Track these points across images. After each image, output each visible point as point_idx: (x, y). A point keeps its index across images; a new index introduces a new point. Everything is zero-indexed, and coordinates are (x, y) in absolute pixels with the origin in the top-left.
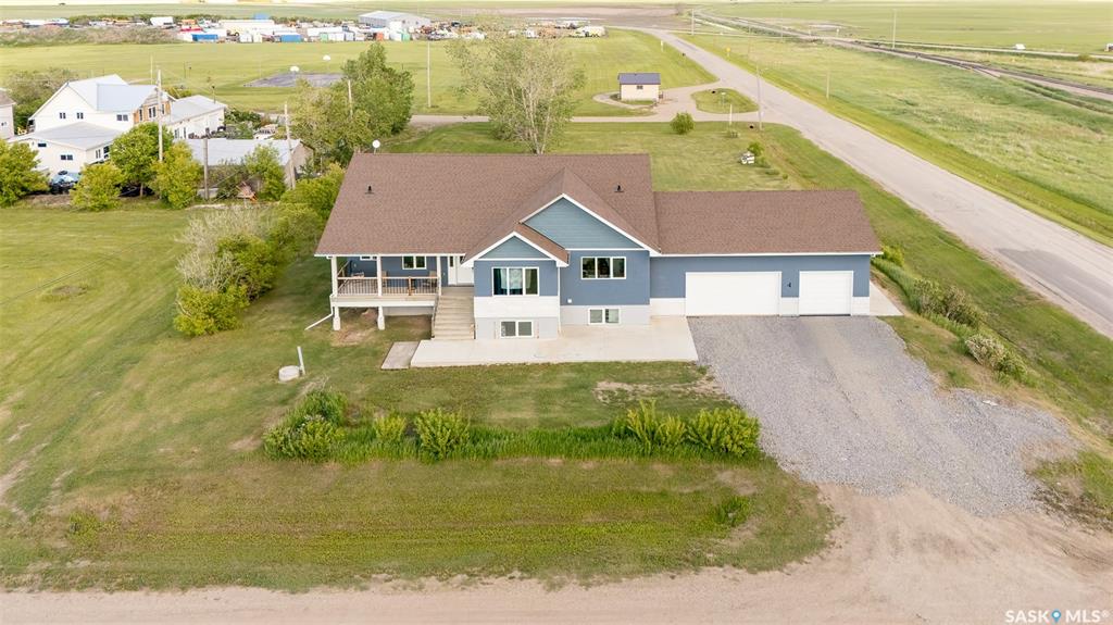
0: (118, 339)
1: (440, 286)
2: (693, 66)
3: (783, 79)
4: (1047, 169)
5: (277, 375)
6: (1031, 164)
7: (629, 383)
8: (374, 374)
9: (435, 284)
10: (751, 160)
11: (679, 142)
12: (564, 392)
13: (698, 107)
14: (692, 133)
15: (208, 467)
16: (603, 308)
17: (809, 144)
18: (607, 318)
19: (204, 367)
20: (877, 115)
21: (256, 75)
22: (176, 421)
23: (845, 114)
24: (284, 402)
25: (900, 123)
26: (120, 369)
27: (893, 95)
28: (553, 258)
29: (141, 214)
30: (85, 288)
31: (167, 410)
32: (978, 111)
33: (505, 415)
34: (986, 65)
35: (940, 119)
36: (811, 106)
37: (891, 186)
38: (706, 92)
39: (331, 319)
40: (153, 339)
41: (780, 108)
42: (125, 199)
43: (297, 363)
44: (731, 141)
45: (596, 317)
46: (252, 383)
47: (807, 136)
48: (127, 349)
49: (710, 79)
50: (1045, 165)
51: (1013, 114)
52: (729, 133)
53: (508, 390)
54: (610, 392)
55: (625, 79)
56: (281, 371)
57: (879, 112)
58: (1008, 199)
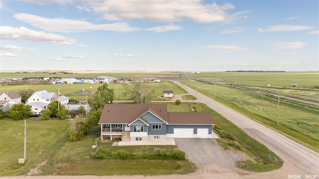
0: (58, 142)
1: (123, 131)
2: (182, 89)
3: (205, 93)
4: (263, 113)
5: (92, 147)
6: (260, 112)
7: (161, 148)
8: (111, 147)
9: (122, 131)
10: (193, 110)
11: (177, 106)
12: (148, 150)
13: (182, 99)
14: (180, 104)
15: (81, 160)
16: (157, 135)
17: (208, 107)
18: (157, 138)
19: (76, 146)
20: (226, 101)
21: (73, 92)
22: (74, 154)
23: (218, 101)
24: (94, 151)
25: (231, 103)
26: (60, 147)
27: (232, 97)
28: (147, 124)
29: (55, 121)
30: (48, 134)
31: (71, 152)
32: (251, 100)
33: (137, 153)
34: (258, 90)
35: (241, 102)
36: (210, 99)
37: (225, 116)
38: (185, 96)
39: (101, 138)
40: (65, 142)
41: (202, 99)
42: (51, 118)
43: (95, 145)
44: (189, 106)
45: (155, 137)
46: (86, 148)
47: (208, 105)
48: (60, 144)
49: (186, 92)
50: (263, 112)
51: (260, 101)
52: (189, 105)
53: (137, 149)
54: (157, 150)
55: (165, 92)
56: (92, 146)
57: (227, 100)
58: (251, 119)
